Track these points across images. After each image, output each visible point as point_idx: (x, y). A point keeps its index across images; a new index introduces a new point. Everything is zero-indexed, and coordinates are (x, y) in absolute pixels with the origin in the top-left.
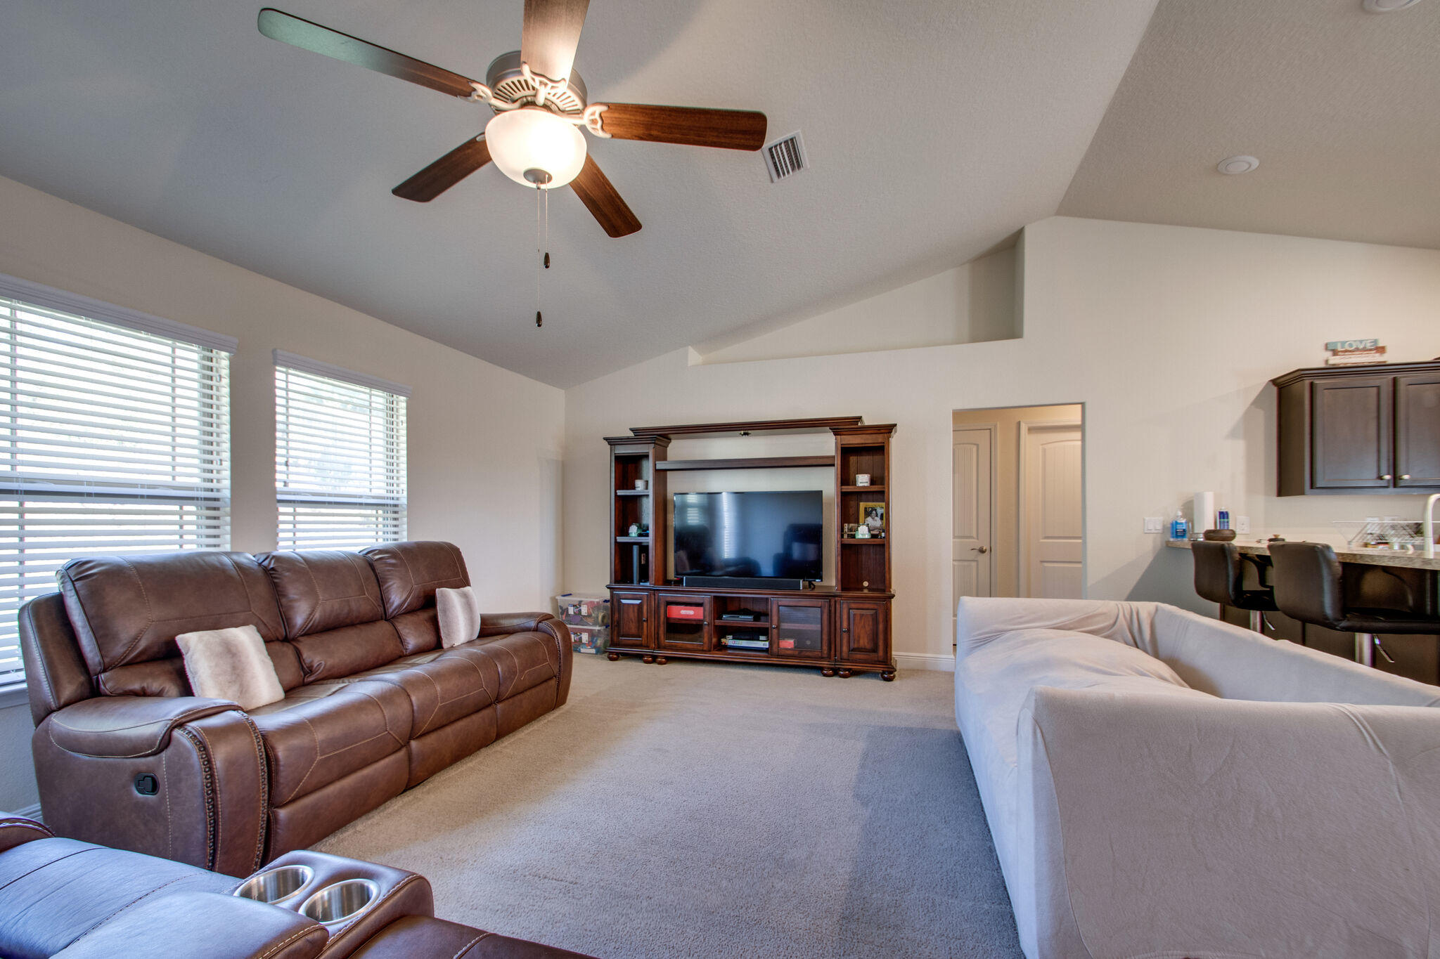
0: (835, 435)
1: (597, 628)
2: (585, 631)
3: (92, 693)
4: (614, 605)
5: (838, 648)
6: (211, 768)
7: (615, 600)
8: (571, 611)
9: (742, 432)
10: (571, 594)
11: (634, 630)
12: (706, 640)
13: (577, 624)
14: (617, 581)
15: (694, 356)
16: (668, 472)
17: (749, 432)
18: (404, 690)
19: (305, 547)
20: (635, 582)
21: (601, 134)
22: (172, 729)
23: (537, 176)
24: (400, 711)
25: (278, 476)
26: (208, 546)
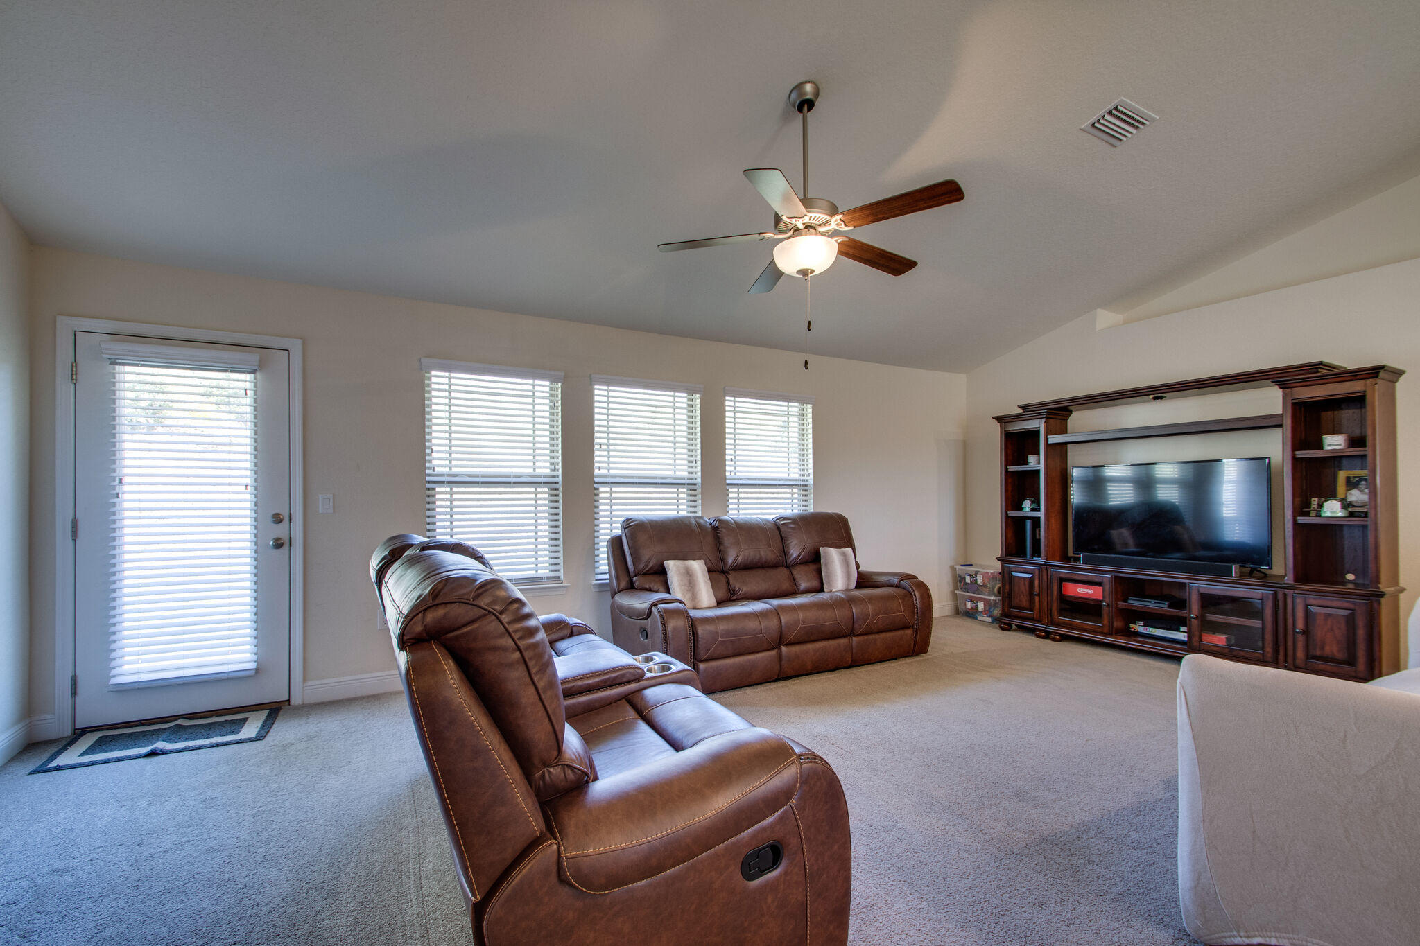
0: (1281, 388)
1: (993, 598)
2: (981, 599)
3: (631, 587)
4: (1006, 578)
5: (1290, 653)
6: (666, 634)
7: (1005, 572)
8: (968, 579)
9: (1151, 397)
10: (972, 565)
11: (1025, 603)
12: (1105, 622)
13: (974, 593)
14: (1007, 555)
15: (1105, 318)
16: (1068, 445)
17: (1164, 395)
18: (777, 611)
19: (745, 514)
20: (1028, 556)
21: (847, 229)
22: (651, 606)
23: (804, 272)
24: (772, 624)
25: (727, 468)
26: (691, 512)
